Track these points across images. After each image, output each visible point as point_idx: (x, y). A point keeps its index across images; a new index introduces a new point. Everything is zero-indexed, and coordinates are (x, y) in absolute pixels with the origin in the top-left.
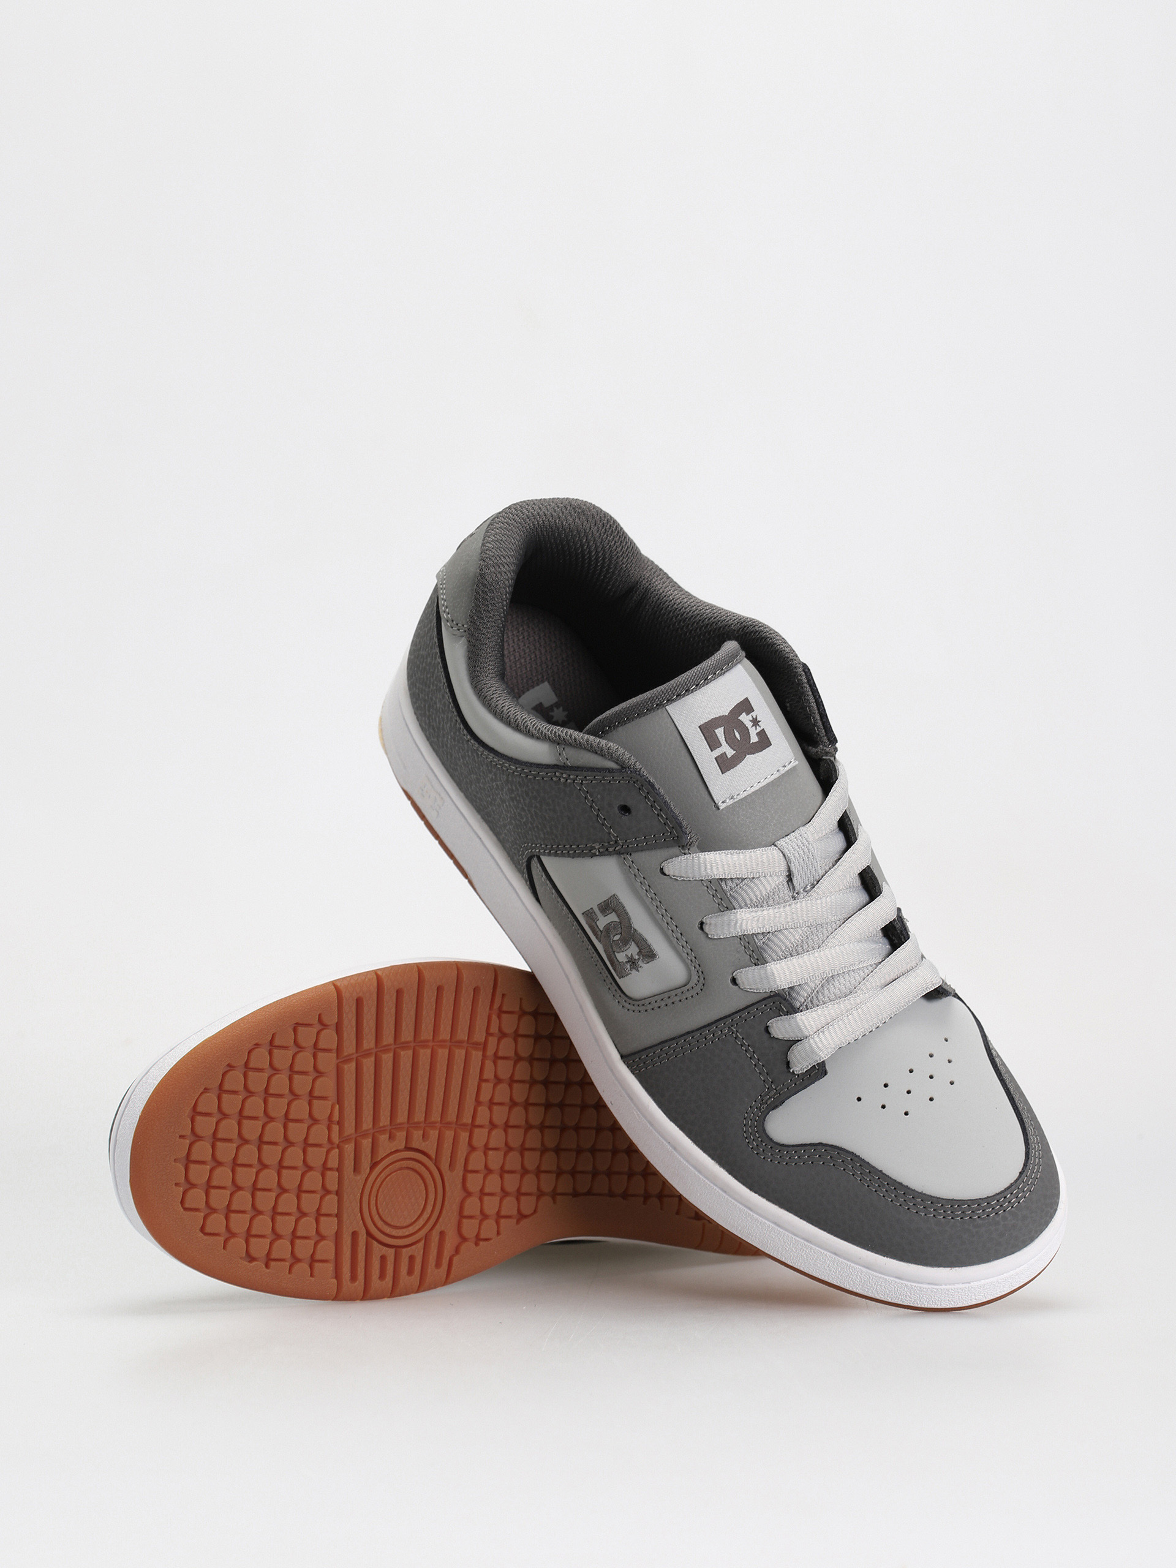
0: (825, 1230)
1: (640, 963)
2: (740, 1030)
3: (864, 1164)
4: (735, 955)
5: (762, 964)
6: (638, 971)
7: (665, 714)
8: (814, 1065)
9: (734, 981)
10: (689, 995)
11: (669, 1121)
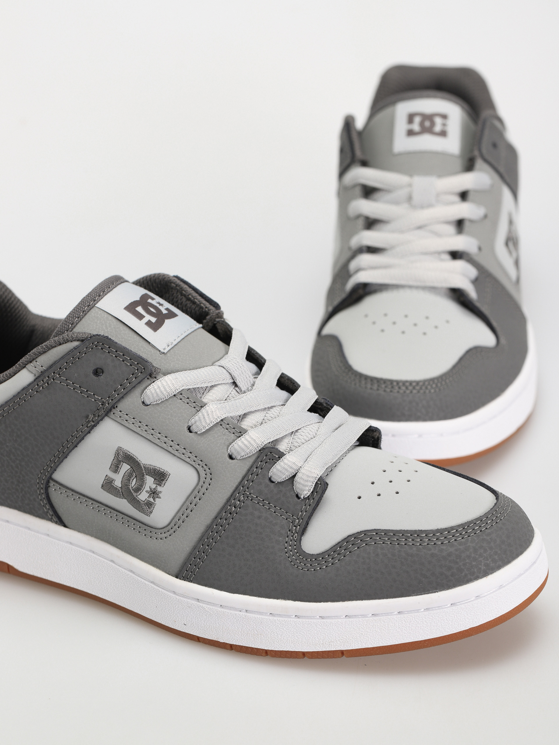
0: (383, 598)
1: (159, 489)
2: (252, 491)
3: (386, 532)
4: (223, 438)
5: (244, 434)
6: (160, 498)
7: (97, 310)
8: (317, 482)
9: (231, 457)
10: (203, 490)
11: (232, 594)
